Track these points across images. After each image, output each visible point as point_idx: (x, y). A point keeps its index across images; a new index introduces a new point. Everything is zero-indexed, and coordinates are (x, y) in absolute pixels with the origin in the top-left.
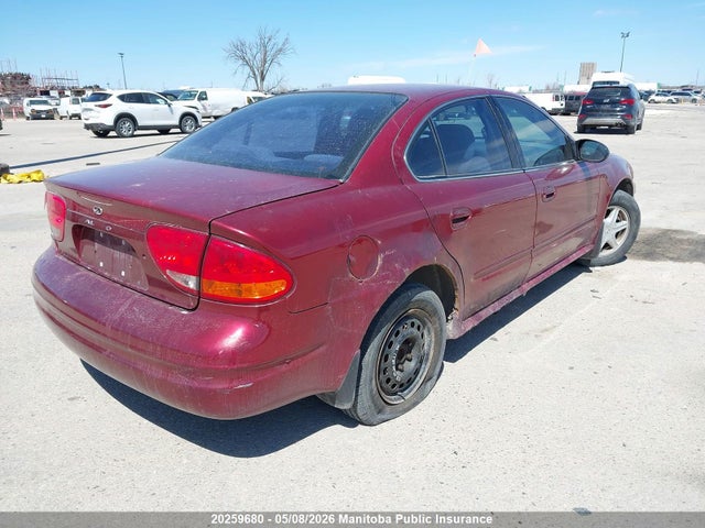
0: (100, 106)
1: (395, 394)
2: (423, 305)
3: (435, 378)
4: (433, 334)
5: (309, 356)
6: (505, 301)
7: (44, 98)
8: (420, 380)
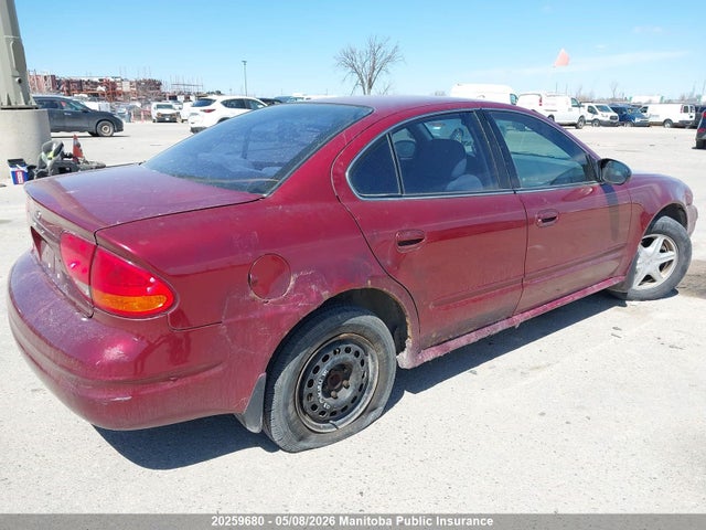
0: (205, 111)
1: (327, 422)
2: (361, 330)
3: (381, 408)
4: (377, 361)
5: (202, 375)
6: (485, 333)
7: (170, 103)
8: (359, 409)
